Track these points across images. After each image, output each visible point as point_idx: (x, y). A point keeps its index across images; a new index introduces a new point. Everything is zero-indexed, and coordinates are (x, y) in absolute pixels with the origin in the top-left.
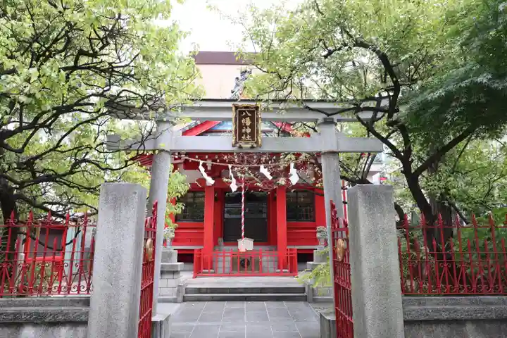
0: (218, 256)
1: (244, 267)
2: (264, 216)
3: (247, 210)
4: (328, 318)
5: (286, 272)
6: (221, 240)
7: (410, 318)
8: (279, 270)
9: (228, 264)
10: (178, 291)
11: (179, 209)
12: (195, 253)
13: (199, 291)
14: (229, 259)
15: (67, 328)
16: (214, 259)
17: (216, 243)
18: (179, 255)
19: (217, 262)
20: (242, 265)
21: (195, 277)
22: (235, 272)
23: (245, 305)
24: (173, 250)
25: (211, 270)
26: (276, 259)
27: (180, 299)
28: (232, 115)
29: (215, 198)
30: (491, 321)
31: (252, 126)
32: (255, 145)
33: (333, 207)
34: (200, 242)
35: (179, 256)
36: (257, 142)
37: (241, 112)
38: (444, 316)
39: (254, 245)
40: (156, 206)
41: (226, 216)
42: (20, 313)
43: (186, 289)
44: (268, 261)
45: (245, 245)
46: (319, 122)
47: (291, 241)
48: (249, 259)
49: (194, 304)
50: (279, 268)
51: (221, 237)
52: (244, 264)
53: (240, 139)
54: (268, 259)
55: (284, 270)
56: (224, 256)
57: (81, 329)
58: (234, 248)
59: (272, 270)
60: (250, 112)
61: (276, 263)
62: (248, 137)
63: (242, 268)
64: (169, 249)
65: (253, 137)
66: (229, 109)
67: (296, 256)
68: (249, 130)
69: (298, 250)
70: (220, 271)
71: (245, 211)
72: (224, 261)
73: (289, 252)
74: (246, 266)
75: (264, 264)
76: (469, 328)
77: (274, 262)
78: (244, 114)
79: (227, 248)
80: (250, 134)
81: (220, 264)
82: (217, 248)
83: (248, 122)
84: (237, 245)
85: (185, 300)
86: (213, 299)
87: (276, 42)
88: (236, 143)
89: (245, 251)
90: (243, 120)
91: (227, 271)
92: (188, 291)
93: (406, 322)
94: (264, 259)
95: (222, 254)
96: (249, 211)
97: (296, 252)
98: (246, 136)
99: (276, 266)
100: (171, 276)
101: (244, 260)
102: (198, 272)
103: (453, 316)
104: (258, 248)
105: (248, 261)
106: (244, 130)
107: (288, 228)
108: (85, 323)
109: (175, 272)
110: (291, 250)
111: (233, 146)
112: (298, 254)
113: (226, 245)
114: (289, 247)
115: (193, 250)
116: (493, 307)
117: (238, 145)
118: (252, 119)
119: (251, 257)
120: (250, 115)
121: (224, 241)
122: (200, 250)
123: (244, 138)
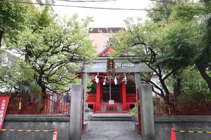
0: (101, 106)
2: (118, 92)
3: (112, 90)
4: (136, 124)
6: (102, 101)
7: (156, 121)
9: (105, 109)
10: (89, 117)
11: (89, 90)
12: (94, 105)
13: (96, 117)
14: (105, 107)
15: (64, 122)
17: (101, 102)
19: (101, 108)
21: (94, 113)
23: (111, 122)
24: (87, 104)
25: (99, 111)
26: (122, 107)
27: (90, 120)
28: (106, 61)
29: (100, 85)
30: (179, 122)
31: (112, 65)
33: (138, 90)
34: (95, 101)
35: (89, 106)
36: (114, 70)
37: (109, 60)
38: (166, 121)
39: (114, 102)
40: (84, 90)
41: (104, 92)
42: (52, 118)
43: (91, 117)
44: (119, 108)
45: (111, 102)
47: (127, 101)
48: (113, 107)
49: (94, 121)
50: (123, 111)
51: (102, 99)
52: (111, 109)
53: (109, 68)
54: (119, 107)
55: (125, 111)
56: (104, 106)
57: (68, 123)
59: (120, 111)
60: (112, 60)
62: (111, 68)
65: (113, 68)
66: (105, 59)
67: (129, 106)
68: (111, 66)
69: (130, 104)
70: (102, 111)
71: (111, 90)
72: (104, 108)
73: (127, 105)
75: (118, 109)
76: (173, 124)
80: (112, 67)
82: (101, 104)
83: (111, 63)
84: (108, 102)
85: (91, 120)
86: (100, 120)
87: (119, 41)
88: (108, 70)
89: (111, 104)
91: (105, 111)
92: (92, 117)
93: (155, 122)
96: (113, 90)
97: (129, 105)
99: (122, 109)
102: (95, 112)
103: (169, 121)
104: (116, 103)
107: (126, 96)
108: (69, 121)
109: (87, 111)
112: (130, 106)
113: (104, 102)
114: (127, 103)
115: (93, 104)
116: (181, 118)
121: (104, 101)
122: (95, 104)
123: (110, 68)
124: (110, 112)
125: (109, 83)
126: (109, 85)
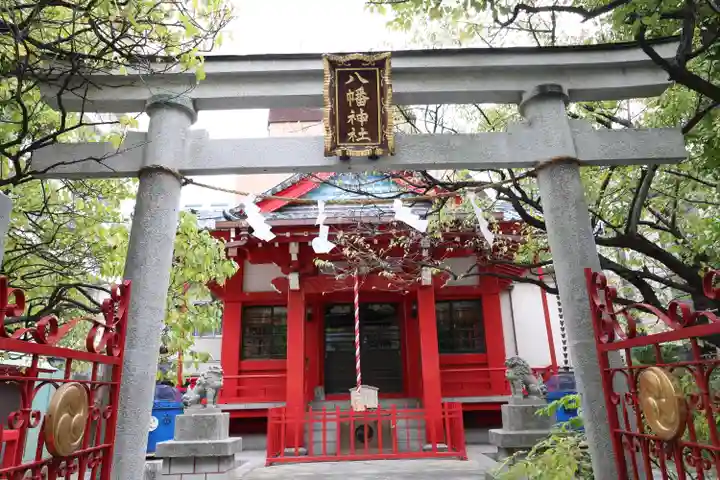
0: (313, 421)
1: (363, 442)
5: (442, 449)
6: (320, 391)
8: (430, 446)
9: (332, 436)
12: (270, 416)
14: (332, 425)
16: (307, 427)
17: (310, 396)
18: (232, 421)
19: (311, 432)
20: (360, 438)
21: (270, 463)
22: (347, 453)
24: (219, 412)
25: (301, 450)
26: (423, 423)
28: (320, 89)
29: (309, 315)
31: (371, 108)
32: (379, 152)
34: (279, 394)
36: (384, 145)
37: (343, 76)
39: (381, 396)
41: (329, 348)
44: (408, 428)
45: (364, 398)
46: (525, 97)
47: (447, 388)
48: (372, 426)
50: (429, 442)
51: (320, 384)
52: (362, 436)
53: (344, 137)
54: (407, 423)
55: (438, 446)
56: (325, 421)
58: (342, 405)
59: (415, 445)
60: (364, 74)
61: (423, 432)
62: (363, 133)
63: (358, 442)
64: (212, 411)
65: (373, 135)
66: (317, 75)
67: (460, 416)
68: (363, 117)
69: (464, 404)
70: (317, 449)
72: (324, 431)
73: (446, 410)
74: (366, 439)
75: (402, 434)
77: (419, 428)
78: (352, 79)
79: (330, 405)
80: (366, 126)
81: (318, 436)
82: (313, 406)
83: (360, 97)
84: (348, 398)
88: (334, 147)
89: (364, 409)
90: (350, 93)
91: (331, 448)
94: (401, 423)
95: (321, 417)
96: (368, 342)
97: (461, 408)
98: (358, 130)
99: (424, 437)
100: (214, 468)
101: (362, 427)
102: (275, 455)
104: (389, 403)
105: (371, 431)
106: (351, 117)
107: (442, 366)
109: (221, 459)
110: (451, 405)
111: (328, 153)
112: (465, 413)
113: (328, 399)
114: (446, 400)
115: (266, 410)
117: (339, 152)
118: (370, 90)
119: (376, 422)
120: (365, 81)
121: (326, 393)
122: (279, 410)
123: (352, 134)
124: (359, 453)
125: (350, 281)
126: (352, 294)
